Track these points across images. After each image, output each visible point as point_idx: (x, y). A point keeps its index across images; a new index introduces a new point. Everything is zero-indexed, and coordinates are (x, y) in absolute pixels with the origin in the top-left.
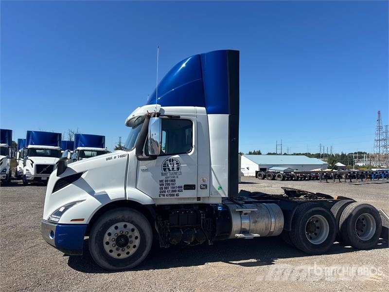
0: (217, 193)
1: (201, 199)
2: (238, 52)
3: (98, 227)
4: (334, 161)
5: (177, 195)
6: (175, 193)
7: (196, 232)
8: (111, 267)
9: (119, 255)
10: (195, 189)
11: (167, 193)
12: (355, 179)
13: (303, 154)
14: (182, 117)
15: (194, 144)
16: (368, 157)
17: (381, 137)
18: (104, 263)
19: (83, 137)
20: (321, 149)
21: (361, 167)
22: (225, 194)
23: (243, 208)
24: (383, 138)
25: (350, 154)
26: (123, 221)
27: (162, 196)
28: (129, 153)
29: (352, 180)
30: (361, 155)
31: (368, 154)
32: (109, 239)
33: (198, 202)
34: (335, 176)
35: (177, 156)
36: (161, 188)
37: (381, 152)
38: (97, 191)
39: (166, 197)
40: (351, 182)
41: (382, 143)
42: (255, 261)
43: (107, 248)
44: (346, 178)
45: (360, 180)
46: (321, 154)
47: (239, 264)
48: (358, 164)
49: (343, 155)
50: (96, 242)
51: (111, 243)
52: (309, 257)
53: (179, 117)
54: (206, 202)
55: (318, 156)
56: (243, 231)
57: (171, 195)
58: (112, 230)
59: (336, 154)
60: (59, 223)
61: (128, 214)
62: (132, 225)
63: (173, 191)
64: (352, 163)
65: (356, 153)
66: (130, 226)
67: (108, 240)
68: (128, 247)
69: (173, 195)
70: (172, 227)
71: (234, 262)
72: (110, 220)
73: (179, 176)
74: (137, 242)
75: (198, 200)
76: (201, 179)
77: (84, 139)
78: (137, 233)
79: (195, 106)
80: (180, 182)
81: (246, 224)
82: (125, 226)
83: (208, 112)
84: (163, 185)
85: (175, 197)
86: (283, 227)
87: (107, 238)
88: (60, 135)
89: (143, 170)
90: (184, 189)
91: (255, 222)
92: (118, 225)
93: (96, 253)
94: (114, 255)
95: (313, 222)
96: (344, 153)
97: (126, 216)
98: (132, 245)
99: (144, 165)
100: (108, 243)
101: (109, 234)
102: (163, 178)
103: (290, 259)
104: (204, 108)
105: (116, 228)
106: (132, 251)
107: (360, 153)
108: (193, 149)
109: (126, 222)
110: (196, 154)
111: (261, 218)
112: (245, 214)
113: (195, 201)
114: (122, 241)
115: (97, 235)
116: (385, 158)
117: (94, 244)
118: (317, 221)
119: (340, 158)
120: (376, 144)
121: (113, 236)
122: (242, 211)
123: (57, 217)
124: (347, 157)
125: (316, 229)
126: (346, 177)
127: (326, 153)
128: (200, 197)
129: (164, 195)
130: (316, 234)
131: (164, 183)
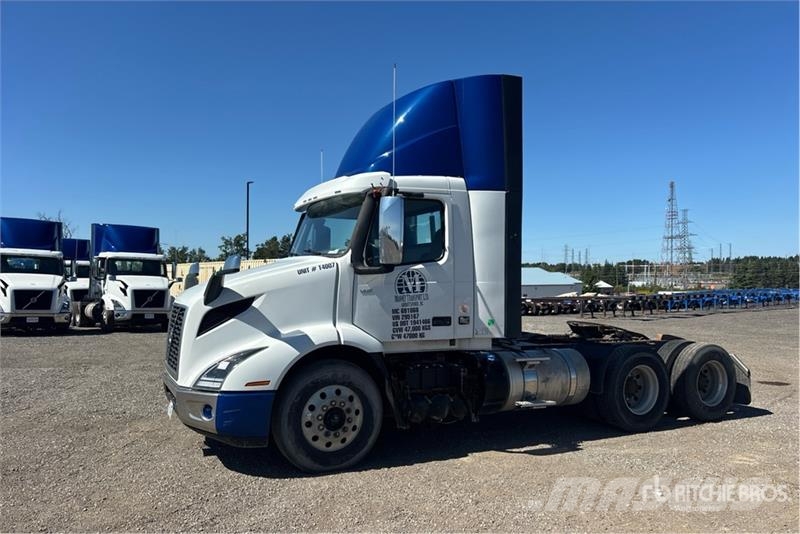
0: (487, 330)
1: (457, 342)
2: (519, 80)
3: (293, 396)
4: (593, 278)
5: (422, 335)
6: (418, 332)
7: (430, 402)
8: (317, 466)
9: (329, 445)
10: (450, 324)
11: (404, 332)
12: (639, 309)
13: (534, 266)
14: (426, 196)
15: (447, 244)
16: (652, 270)
17: (676, 232)
18: (304, 460)
19: (111, 229)
20: (566, 254)
21: (639, 289)
22: (500, 332)
23: (523, 357)
24: (677, 233)
25: (619, 264)
26: (334, 383)
27: (396, 338)
28: (338, 260)
29: (636, 313)
30: (638, 266)
31: (652, 264)
32: (312, 417)
33: (453, 347)
34: (606, 305)
35: (420, 266)
36: (395, 324)
37: (675, 260)
38: (284, 331)
39: (403, 339)
40: (633, 315)
41: (677, 243)
42: (548, 446)
43: (308, 433)
44: (625, 309)
45: (649, 312)
46: (568, 264)
47: (525, 452)
48: (633, 283)
49: (608, 267)
50: (289, 424)
51: (316, 424)
52: (630, 437)
53: (421, 195)
54: (466, 346)
55: (562, 268)
56: (526, 397)
57: (412, 336)
58: (315, 399)
59: (595, 265)
60: (223, 389)
61: (342, 370)
62: (349, 389)
63: (414, 329)
64: (624, 282)
65: (630, 263)
66: (346, 392)
67: (309, 419)
68: (345, 430)
69: (415, 336)
70: (413, 391)
71: (514, 450)
72: (312, 383)
73: (425, 302)
74: (358, 421)
75: (451, 345)
76: (460, 307)
77: (114, 235)
78: (357, 404)
79: (446, 175)
80: (426, 312)
81: (532, 384)
82: (338, 392)
83: (470, 187)
84: (398, 317)
85: (419, 339)
86: (588, 388)
87: (307, 415)
88: (60, 225)
89: (364, 292)
90: (433, 325)
91: (546, 380)
92: (326, 390)
93: (290, 442)
94: (320, 445)
95: (632, 378)
96: (610, 262)
97: (340, 375)
98: (350, 427)
99: (365, 282)
100: (309, 424)
101: (312, 408)
102: (398, 305)
103: (602, 441)
104: (461, 180)
105: (323, 396)
106: (351, 436)
107: (638, 262)
108: (447, 254)
109: (339, 384)
110: (452, 263)
111: (556, 373)
112: (531, 366)
113: (447, 347)
114: (334, 420)
115: (291, 409)
116: (681, 271)
117: (286, 425)
118: (638, 377)
119: (602, 272)
120: (666, 244)
121: (318, 411)
122: (525, 363)
123: (217, 380)
124: (614, 269)
125: (637, 390)
126: (625, 306)
127: (578, 262)
128: (454, 340)
129: (399, 336)
130: (636, 399)
131: (400, 314)
